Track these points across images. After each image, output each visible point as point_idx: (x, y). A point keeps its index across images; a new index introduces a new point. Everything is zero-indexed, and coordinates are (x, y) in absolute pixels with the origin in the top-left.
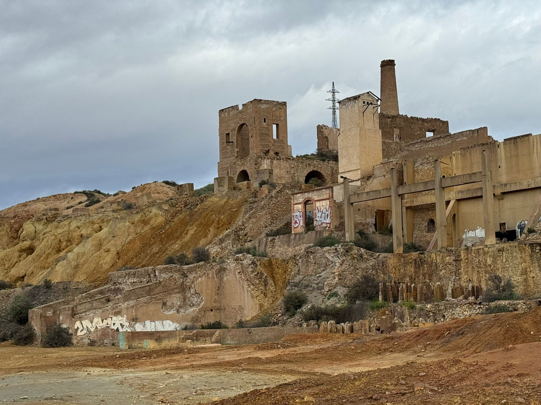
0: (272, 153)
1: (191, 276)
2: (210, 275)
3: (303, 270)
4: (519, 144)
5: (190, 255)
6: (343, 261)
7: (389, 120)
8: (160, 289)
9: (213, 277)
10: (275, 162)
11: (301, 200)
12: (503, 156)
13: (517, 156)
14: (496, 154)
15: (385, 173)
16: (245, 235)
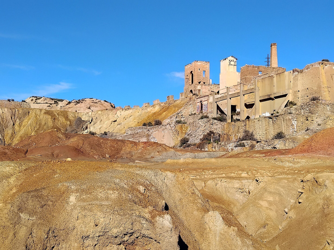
0: (202, 83)
1: (151, 131)
2: (160, 131)
3: (192, 129)
4: (281, 76)
5: (153, 123)
6: (206, 125)
7: (256, 68)
8: (138, 135)
9: (161, 132)
10: (203, 86)
11: (199, 101)
12: (275, 81)
13: (280, 81)
14: (273, 80)
15: (235, 90)
16: (182, 115)
